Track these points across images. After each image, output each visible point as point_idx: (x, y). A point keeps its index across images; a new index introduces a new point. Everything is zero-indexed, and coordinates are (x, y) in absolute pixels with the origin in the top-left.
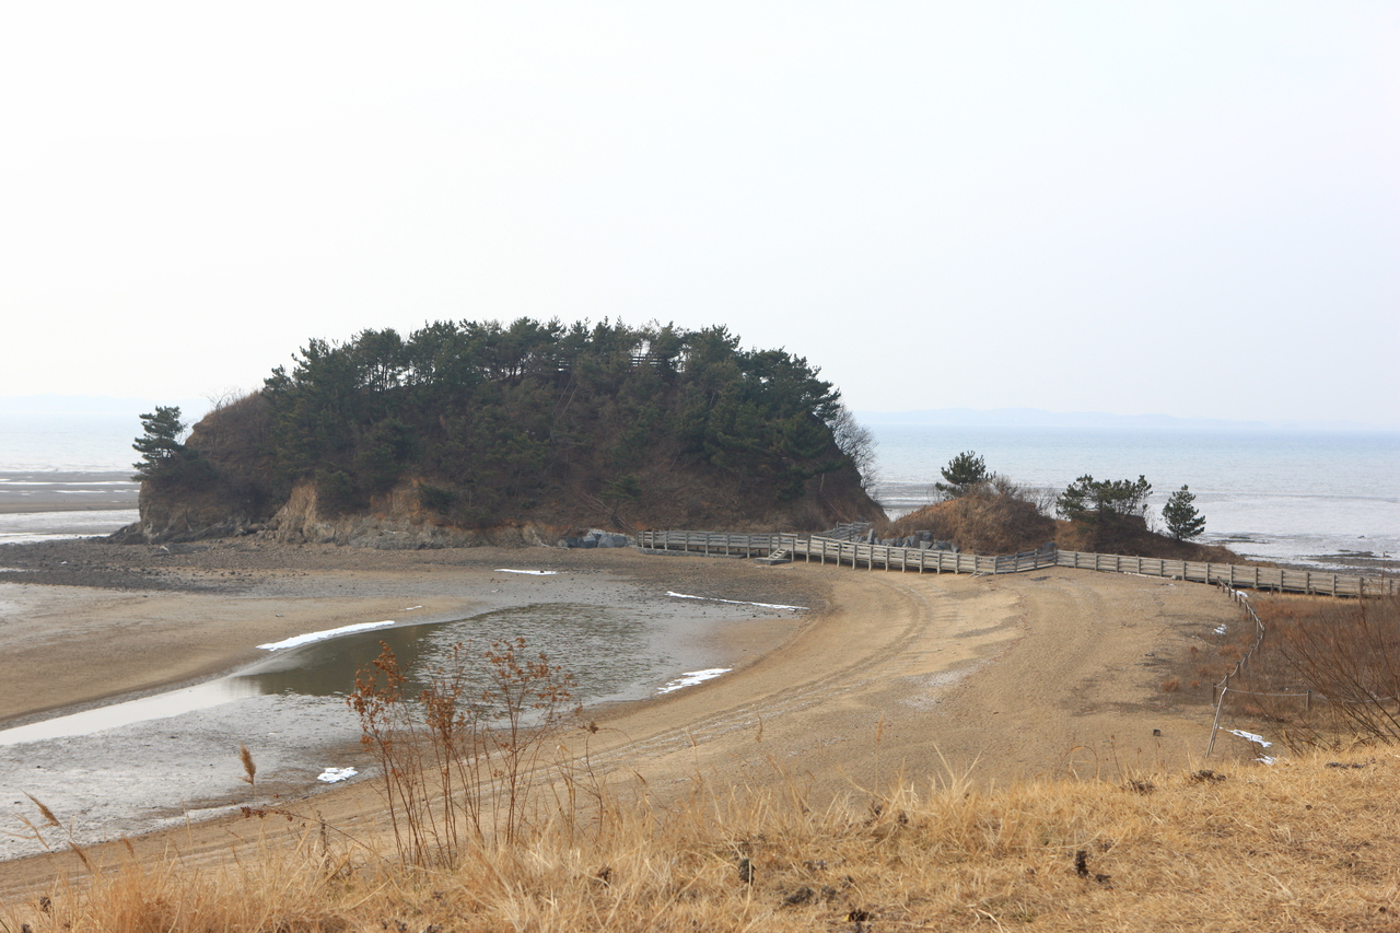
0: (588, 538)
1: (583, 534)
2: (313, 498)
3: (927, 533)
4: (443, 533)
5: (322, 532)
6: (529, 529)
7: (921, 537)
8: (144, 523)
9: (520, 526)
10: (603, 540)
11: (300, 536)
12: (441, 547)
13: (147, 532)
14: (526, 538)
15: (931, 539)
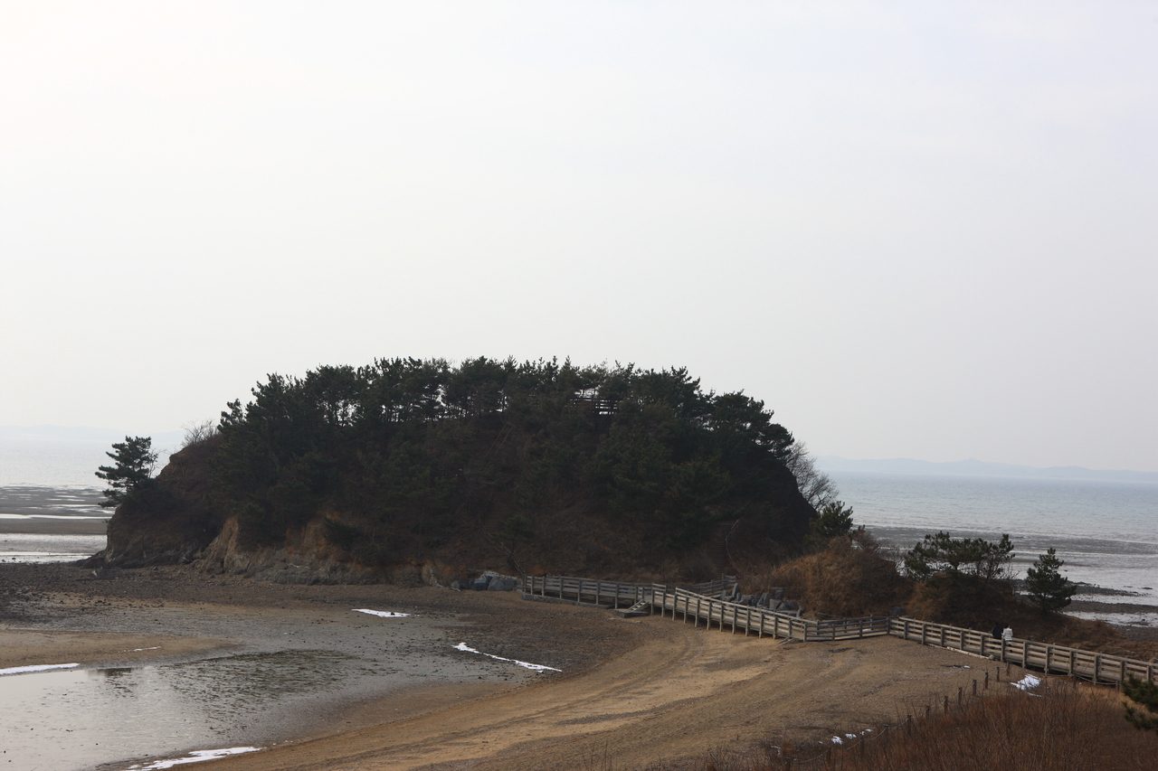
0: (481, 580)
1: (476, 575)
2: (236, 529)
3: (779, 590)
4: (344, 569)
5: (238, 563)
6: (427, 569)
7: (773, 595)
8: (109, 547)
9: (420, 565)
10: (493, 583)
11: (221, 566)
12: (335, 583)
13: (108, 558)
14: (424, 577)
15: (781, 598)
